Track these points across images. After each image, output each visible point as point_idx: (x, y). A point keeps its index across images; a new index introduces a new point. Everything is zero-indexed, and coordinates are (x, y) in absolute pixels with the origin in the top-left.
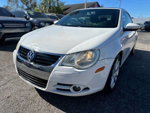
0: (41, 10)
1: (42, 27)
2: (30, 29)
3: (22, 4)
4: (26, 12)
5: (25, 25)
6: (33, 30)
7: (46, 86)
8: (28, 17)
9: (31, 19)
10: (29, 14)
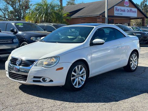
0: (34, 18)
1: (32, 42)
2: (18, 44)
3: (5, 3)
4: (13, 24)
5: (12, 41)
6: (22, 46)
7: (26, 79)
8: (15, 30)
9: (20, 33)
10: (17, 26)
